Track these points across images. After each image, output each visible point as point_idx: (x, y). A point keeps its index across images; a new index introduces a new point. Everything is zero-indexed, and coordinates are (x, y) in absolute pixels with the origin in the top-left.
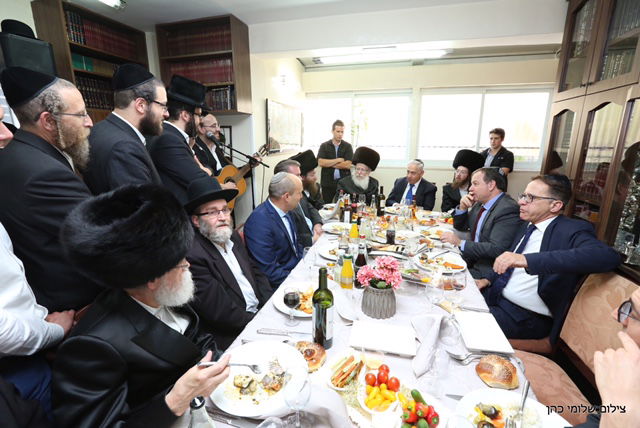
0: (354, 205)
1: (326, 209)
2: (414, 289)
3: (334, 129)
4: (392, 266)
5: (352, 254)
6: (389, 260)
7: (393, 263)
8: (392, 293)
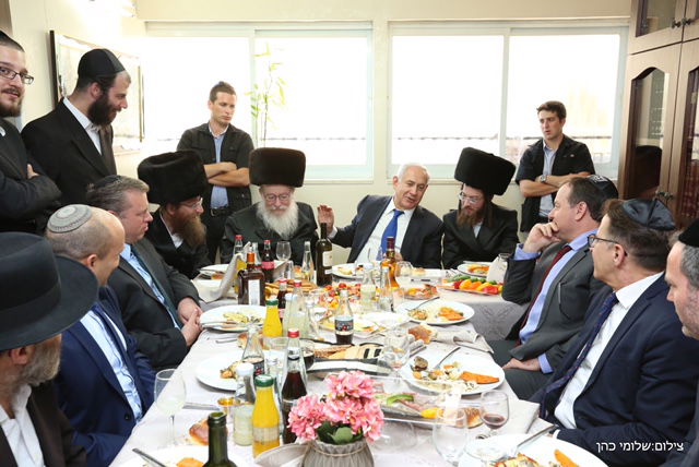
0: (268, 265)
1: (207, 277)
2: (407, 437)
3: (213, 98)
4: (363, 392)
5: (273, 376)
6: (353, 380)
7: (363, 386)
8: (366, 451)
